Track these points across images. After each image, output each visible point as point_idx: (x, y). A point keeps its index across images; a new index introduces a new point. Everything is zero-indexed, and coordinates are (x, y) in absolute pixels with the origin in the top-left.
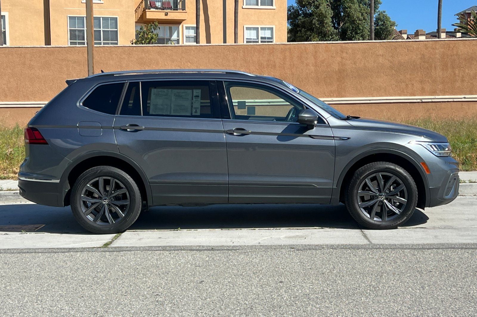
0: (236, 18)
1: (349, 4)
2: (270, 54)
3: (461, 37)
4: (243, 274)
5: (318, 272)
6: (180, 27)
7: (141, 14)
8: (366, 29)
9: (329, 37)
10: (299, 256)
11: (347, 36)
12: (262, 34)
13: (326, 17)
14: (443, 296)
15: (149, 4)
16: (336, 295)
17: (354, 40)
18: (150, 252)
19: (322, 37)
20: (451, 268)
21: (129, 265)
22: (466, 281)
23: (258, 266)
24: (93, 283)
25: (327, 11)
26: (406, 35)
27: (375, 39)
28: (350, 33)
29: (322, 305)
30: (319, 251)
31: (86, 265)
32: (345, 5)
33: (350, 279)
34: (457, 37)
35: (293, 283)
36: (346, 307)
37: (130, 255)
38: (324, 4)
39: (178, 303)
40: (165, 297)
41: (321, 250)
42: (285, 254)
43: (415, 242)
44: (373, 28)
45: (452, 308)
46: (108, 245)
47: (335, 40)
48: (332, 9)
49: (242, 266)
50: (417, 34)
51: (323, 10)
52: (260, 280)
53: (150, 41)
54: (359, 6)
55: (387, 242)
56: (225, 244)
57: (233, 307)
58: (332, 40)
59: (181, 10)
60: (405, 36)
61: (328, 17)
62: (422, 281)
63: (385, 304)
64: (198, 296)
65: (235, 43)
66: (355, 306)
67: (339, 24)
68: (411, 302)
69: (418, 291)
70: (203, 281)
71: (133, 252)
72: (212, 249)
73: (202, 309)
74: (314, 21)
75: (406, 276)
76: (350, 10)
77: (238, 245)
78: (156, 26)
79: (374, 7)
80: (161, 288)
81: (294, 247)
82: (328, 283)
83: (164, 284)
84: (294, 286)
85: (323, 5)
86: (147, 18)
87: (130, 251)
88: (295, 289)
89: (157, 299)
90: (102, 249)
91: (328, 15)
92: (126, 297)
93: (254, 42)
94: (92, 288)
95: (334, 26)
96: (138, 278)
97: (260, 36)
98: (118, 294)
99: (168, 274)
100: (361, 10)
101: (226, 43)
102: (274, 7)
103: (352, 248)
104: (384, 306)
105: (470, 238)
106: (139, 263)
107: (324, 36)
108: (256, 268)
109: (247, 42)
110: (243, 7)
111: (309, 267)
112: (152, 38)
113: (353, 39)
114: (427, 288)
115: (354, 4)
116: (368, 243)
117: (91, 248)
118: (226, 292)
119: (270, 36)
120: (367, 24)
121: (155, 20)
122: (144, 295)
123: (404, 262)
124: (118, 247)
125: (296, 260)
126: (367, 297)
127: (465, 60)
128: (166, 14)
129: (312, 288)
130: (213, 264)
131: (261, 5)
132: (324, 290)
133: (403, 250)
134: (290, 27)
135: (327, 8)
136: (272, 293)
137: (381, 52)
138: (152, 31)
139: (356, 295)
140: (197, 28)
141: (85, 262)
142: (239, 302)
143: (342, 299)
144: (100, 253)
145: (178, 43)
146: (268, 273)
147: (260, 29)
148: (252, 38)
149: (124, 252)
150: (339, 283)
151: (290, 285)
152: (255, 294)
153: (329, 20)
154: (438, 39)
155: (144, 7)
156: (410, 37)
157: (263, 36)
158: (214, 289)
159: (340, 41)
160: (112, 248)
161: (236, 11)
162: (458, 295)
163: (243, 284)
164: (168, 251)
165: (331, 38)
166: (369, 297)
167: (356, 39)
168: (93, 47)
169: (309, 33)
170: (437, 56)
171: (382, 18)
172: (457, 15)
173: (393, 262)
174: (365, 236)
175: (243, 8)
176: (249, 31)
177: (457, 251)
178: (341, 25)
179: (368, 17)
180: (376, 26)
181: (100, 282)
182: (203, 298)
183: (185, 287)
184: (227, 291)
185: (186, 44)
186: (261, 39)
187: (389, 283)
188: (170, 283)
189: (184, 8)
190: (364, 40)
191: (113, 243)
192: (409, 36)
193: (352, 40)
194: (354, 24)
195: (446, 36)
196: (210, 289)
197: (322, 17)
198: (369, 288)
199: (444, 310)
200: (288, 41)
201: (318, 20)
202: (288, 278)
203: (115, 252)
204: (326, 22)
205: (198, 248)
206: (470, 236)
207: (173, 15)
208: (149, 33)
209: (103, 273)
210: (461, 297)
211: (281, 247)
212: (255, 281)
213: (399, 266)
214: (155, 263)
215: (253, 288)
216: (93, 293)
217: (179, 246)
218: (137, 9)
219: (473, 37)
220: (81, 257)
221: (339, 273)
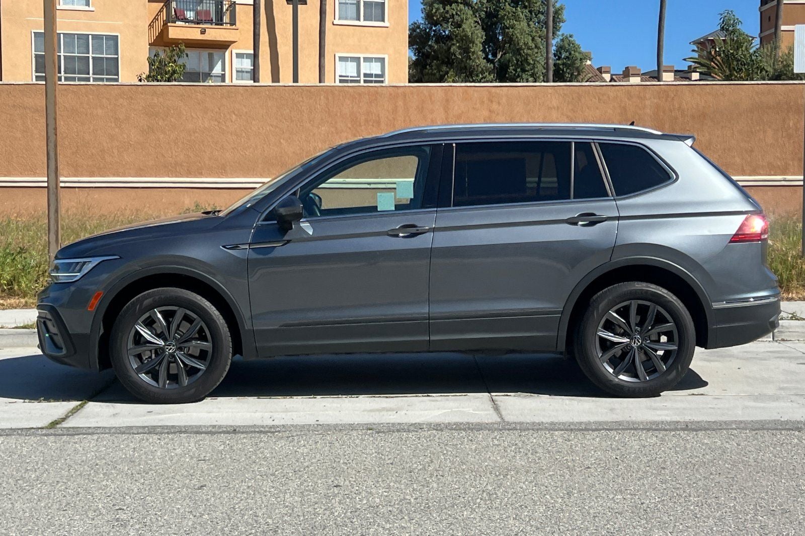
0: (322, 41)
1: (511, 21)
2: (371, 102)
3: (700, 80)
4: (277, 473)
5: (403, 468)
6: (227, 54)
7: (160, 30)
8: (539, 63)
9: (477, 76)
10: (377, 443)
11: (507, 76)
12: (365, 68)
13: (473, 43)
14: (600, 508)
15: (173, 13)
16: (422, 508)
17: (520, 82)
18: (125, 436)
19: (467, 76)
20: (622, 461)
21: (84, 458)
22: (643, 483)
23: (304, 459)
24: (15, 489)
25: (476, 32)
26: (609, 75)
27: (554, 81)
28: (514, 70)
29: (395, 525)
30: (413, 433)
31: (9, 459)
32: (504, 23)
33: (453, 481)
34: (693, 79)
35: (357, 488)
36: (434, 527)
37: (90, 442)
38: (470, 20)
39: (152, 523)
40: (132, 513)
41: (417, 431)
42: (354, 440)
43: (576, 420)
44: (551, 62)
45: (608, 528)
46: (57, 424)
47: (487, 82)
48: (483, 28)
49: (278, 460)
50: (627, 74)
51: (468, 30)
52: (302, 484)
53: (171, 77)
54: (529, 25)
55: (529, 419)
56: (259, 423)
57: (244, 530)
58: (482, 81)
59: (229, 25)
60: (607, 77)
61: (476, 42)
62: (571, 483)
63: (499, 523)
64: (190, 510)
65: (320, 82)
66: (449, 526)
67: (495, 55)
68: (543, 518)
69: (560, 500)
70: (205, 486)
71: (95, 437)
72: (235, 431)
73: (192, 532)
74: (453, 49)
75: (547, 475)
76: (513, 31)
77: (281, 424)
78: (182, 51)
79: (554, 27)
80: (129, 497)
81: (374, 427)
82: (415, 487)
83: (136, 490)
84: (356, 492)
85: (468, 22)
86: (170, 37)
87: (93, 434)
88: (357, 498)
89: (117, 516)
90: (44, 432)
91: (477, 39)
92: (64, 512)
93: (352, 81)
94: (10, 497)
95: (486, 58)
96: (93, 480)
97: (362, 72)
98: (52, 508)
99: (147, 473)
100: (532, 32)
101: (297, 82)
102: (386, 24)
103: (469, 429)
104: (498, 525)
105: (666, 412)
106: (101, 456)
107: (468, 74)
108: (300, 464)
109: (341, 81)
110: (335, 23)
111: (389, 462)
112: (174, 72)
113: (518, 80)
114: (575, 495)
115: (520, 21)
116: (499, 420)
117: (26, 429)
118: (239, 505)
119: (380, 73)
120: (542, 56)
121: (180, 41)
122: (98, 509)
123: (549, 452)
124: (73, 428)
125: (371, 449)
126: (473, 510)
127: (693, 117)
128: (203, 32)
129: (386, 496)
130: (228, 456)
131: (365, 20)
132: (405, 499)
133: (552, 432)
134: (414, 58)
135: (475, 27)
136: (316, 506)
137: (555, 103)
138: (175, 60)
139: (455, 507)
140: (255, 57)
141: (10, 452)
142: (256, 521)
143: (430, 514)
144: (38, 438)
145: (223, 81)
146: (319, 471)
147: (362, 60)
148: (350, 75)
149: (81, 436)
150: (432, 488)
151: (351, 492)
152: (287, 507)
153: (477, 48)
154: (658, 83)
155: (165, 19)
156: (616, 79)
157: (368, 72)
158: (219, 498)
159: (496, 82)
160: (61, 429)
161: (323, 28)
162: (624, 507)
163: (272, 490)
164: (156, 434)
165: (482, 78)
166: (476, 510)
167: (522, 80)
168: (55, 85)
169: (444, 68)
170: (648, 111)
171: (567, 46)
172: (695, 43)
173: (531, 452)
174: (496, 408)
175: (333, 24)
176: (344, 63)
177: (640, 433)
178: (499, 56)
179: (543, 45)
180: (557, 59)
181: (27, 487)
182: (198, 514)
183: (171, 495)
184: (242, 502)
185: (236, 82)
186: (364, 77)
187: (515, 487)
188: (147, 489)
189: (233, 22)
190: (535, 82)
191: (66, 421)
192: (614, 77)
193: (517, 82)
194: (520, 54)
195: (675, 78)
196: (213, 499)
197: (466, 43)
198: (480, 496)
199: (594, 531)
200: (410, 82)
201: (459, 47)
202: (351, 479)
203: (65, 437)
204: (472, 50)
205: (210, 429)
206: (668, 409)
207: (214, 34)
208: (169, 63)
209: (35, 471)
210: (627, 511)
211: (352, 427)
212: (293, 485)
213: (539, 460)
214: (130, 456)
215: (286, 496)
216: (10, 505)
217: (179, 427)
218: (152, 21)
219: (719, 80)
220: (4, 446)
221: (437, 471)
